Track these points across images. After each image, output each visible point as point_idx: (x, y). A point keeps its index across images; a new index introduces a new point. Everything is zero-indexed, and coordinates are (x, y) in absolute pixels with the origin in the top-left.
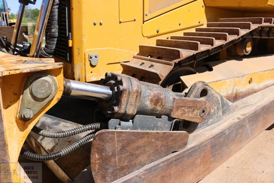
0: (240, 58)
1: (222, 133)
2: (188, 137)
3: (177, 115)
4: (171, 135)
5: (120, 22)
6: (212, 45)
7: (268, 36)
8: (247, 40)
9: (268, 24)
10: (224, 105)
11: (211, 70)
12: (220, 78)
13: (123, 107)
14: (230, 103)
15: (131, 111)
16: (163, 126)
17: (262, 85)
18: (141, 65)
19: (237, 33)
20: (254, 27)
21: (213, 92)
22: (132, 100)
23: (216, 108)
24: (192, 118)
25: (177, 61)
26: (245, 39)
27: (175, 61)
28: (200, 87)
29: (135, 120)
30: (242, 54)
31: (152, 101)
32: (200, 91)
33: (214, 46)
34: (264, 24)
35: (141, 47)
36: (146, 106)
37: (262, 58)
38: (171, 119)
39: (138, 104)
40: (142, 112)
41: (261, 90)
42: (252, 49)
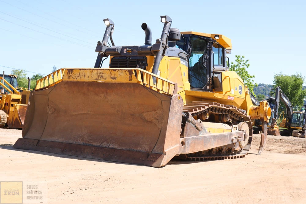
6: (197, 111)
7: (215, 112)
8: (207, 112)
9: (215, 105)
19: (204, 107)
20: (210, 106)
26: (206, 111)
30: (205, 119)
33: (198, 112)
34: (213, 105)
37: (209, 123)
42: (209, 116)
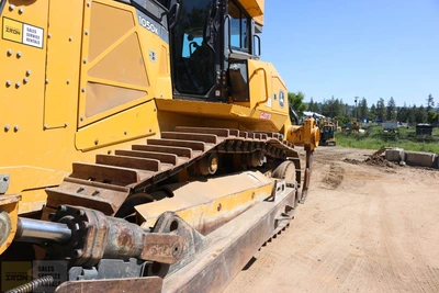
0: (204, 178)
1: (199, 275)
2: (161, 283)
3: (148, 255)
4: (143, 282)
5: (45, 129)
6: (174, 163)
7: (234, 150)
8: (211, 155)
9: (233, 137)
10: (196, 239)
11: (171, 195)
12: (183, 206)
13: (89, 249)
14: (203, 237)
15: (98, 253)
16: (131, 271)
17: (232, 212)
18: (79, 191)
21: (184, 224)
22: (99, 240)
23: (187, 244)
24: (164, 258)
25: (133, 185)
26: (209, 155)
27: (130, 186)
28: (169, 219)
29: (100, 266)
30: (207, 173)
31: (119, 239)
32: (170, 223)
33: (177, 165)
35: (75, 166)
36: (113, 246)
38: (140, 261)
39: (105, 244)
40: (109, 255)
41: (232, 218)
42: (218, 166)
